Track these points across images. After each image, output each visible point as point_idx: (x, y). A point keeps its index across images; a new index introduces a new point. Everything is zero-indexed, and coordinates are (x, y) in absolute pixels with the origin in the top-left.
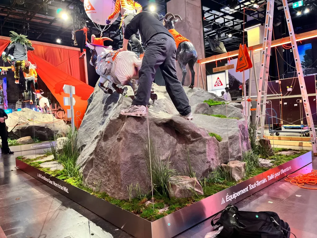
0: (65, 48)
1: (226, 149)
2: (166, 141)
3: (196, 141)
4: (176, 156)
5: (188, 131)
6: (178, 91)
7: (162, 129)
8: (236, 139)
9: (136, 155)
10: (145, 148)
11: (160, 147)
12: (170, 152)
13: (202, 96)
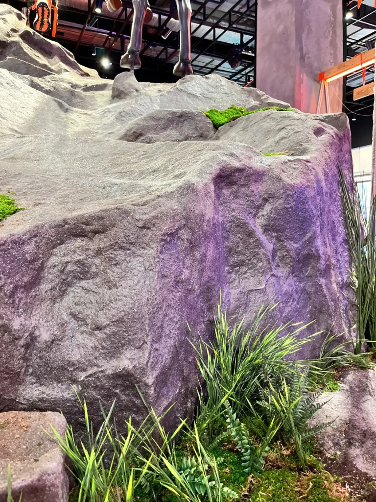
8: (124, 246)
13: (210, 97)
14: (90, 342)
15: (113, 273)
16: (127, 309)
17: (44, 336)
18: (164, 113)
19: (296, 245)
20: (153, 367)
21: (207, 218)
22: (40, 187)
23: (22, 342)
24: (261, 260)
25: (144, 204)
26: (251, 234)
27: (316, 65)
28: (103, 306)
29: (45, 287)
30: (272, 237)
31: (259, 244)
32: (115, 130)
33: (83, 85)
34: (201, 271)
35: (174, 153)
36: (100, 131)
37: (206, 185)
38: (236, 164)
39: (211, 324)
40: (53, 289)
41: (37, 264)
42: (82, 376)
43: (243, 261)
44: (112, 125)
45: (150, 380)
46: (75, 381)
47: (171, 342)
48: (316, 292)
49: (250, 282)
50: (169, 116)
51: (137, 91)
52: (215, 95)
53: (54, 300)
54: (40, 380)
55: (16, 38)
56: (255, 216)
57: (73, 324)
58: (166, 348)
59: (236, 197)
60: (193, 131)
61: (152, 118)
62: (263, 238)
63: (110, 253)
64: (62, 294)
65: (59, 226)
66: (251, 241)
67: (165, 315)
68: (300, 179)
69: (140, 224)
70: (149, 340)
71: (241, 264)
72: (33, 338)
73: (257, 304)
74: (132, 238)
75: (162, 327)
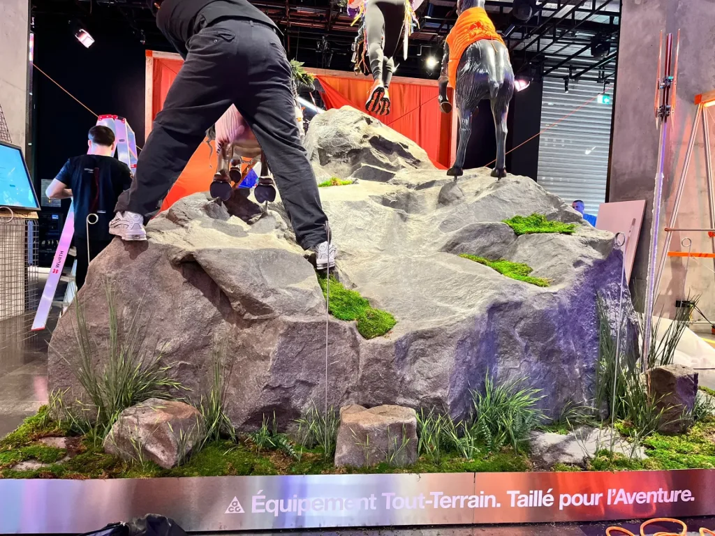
0: (414, 83)
1: (384, 364)
2: (183, 308)
3: (260, 321)
4: (206, 352)
5: (229, 290)
6: (288, 178)
7: (179, 275)
8: (441, 344)
9: (94, 327)
10: (119, 314)
11: (166, 318)
12: (187, 337)
13: (517, 202)
14: (425, 384)
15: (436, 356)
16: (441, 372)
17: (408, 379)
18: (475, 226)
19: (542, 344)
20: (450, 398)
21: (481, 332)
22: (402, 307)
23: (400, 380)
24: (517, 352)
25: (451, 326)
26: (511, 337)
27: (693, 82)
28: (431, 369)
29: (408, 359)
30: (525, 339)
31: (516, 343)
32: (439, 239)
33: (416, 184)
34: (477, 358)
35: (472, 286)
36: (428, 239)
37: (483, 315)
38: (503, 300)
39: (483, 383)
40: (411, 360)
41: (406, 349)
42: (421, 397)
43: (506, 351)
44: (437, 234)
45: (449, 403)
46: (418, 399)
47: (459, 389)
48: (559, 373)
49: (510, 363)
50: (479, 228)
51: (458, 198)
52: (522, 200)
53: (411, 364)
54: (404, 396)
55: (367, 145)
56: (514, 327)
57: (419, 375)
58: (457, 391)
59: (503, 317)
60: (498, 238)
61: (466, 230)
62: (519, 339)
63: (434, 347)
64: (414, 362)
65: (414, 334)
66: (511, 341)
67: (457, 377)
68: (545, 306)
69: (448, 336)
70: (449, 386)
71: (506, 352)
72: (403, 379)
73: (514, 375)
74: (445, 341)
75: (455, 381)
